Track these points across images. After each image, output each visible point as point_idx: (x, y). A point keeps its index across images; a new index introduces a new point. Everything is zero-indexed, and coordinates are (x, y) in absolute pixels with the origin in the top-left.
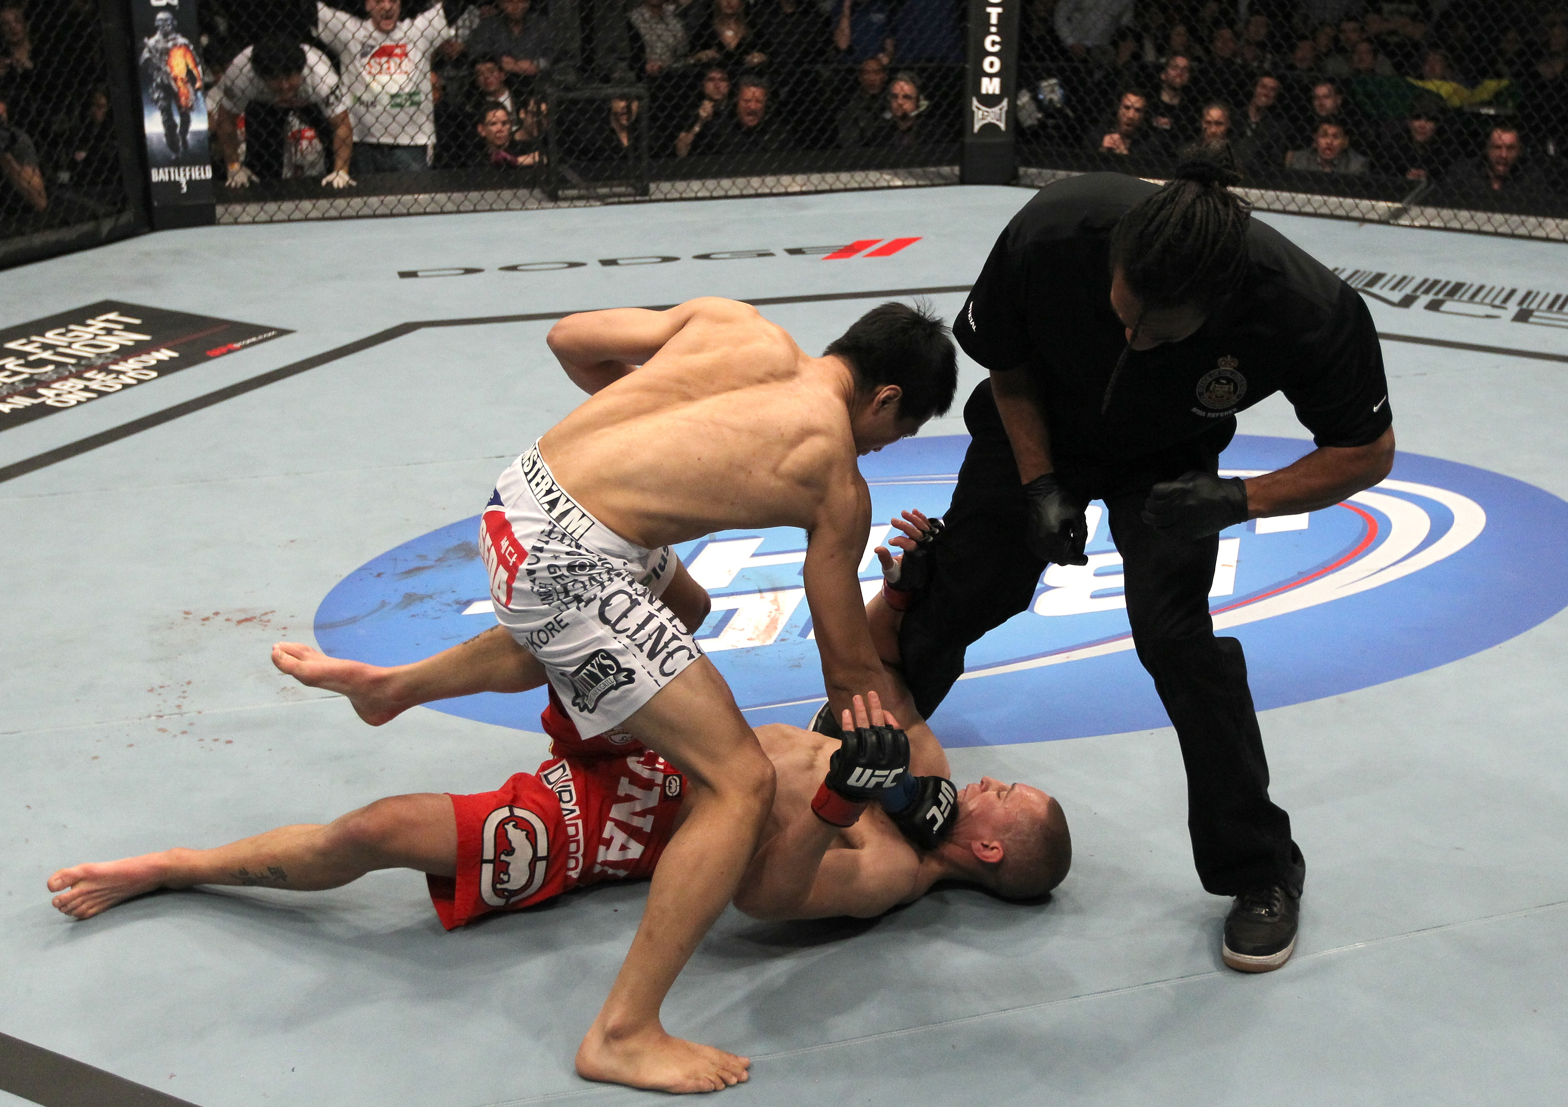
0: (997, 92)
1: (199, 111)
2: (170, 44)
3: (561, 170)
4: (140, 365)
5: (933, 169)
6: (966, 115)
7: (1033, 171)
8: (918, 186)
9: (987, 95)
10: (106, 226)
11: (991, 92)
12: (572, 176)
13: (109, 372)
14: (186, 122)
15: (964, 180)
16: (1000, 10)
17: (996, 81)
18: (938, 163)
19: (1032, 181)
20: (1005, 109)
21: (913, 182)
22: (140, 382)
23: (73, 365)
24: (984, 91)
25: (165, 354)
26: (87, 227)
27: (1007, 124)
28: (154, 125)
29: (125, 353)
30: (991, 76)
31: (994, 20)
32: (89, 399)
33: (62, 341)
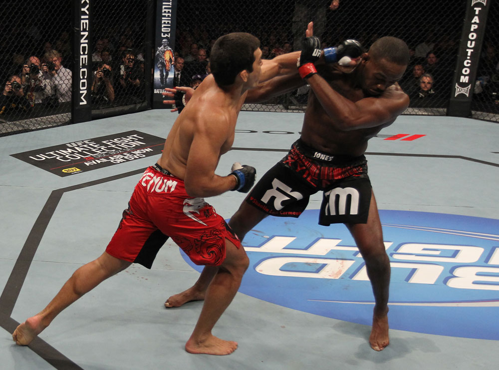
0: (467, 82)
1: (172, 71)
2: (166, 49)
3: (291, 99)
4: (141, 152)
5: (435, 109)
6: (452, 90)
7: (479, 113)
8: (428, 115)
9: (462, 83)
10: (138, 106)
11: (464, 82)
12: (295, 102)
13: (131, 154)
14: (167, 75)
15: (448, 114)
16: (472, 50)
17: (467, 78)
18: (438, 107)
19: (478, 117)
20: (469, 88)
21: (426, 114)
22: (140, 158)
23: (121, 150)
24: (461, 81)
25: (149, 150)
26: (132, 106)
27: (469, 94)
28: (157, 75)
29: (137, 148)
30: (465, 76)
31: (469, 54)
32: (124, 162)
33: (119, 142)
